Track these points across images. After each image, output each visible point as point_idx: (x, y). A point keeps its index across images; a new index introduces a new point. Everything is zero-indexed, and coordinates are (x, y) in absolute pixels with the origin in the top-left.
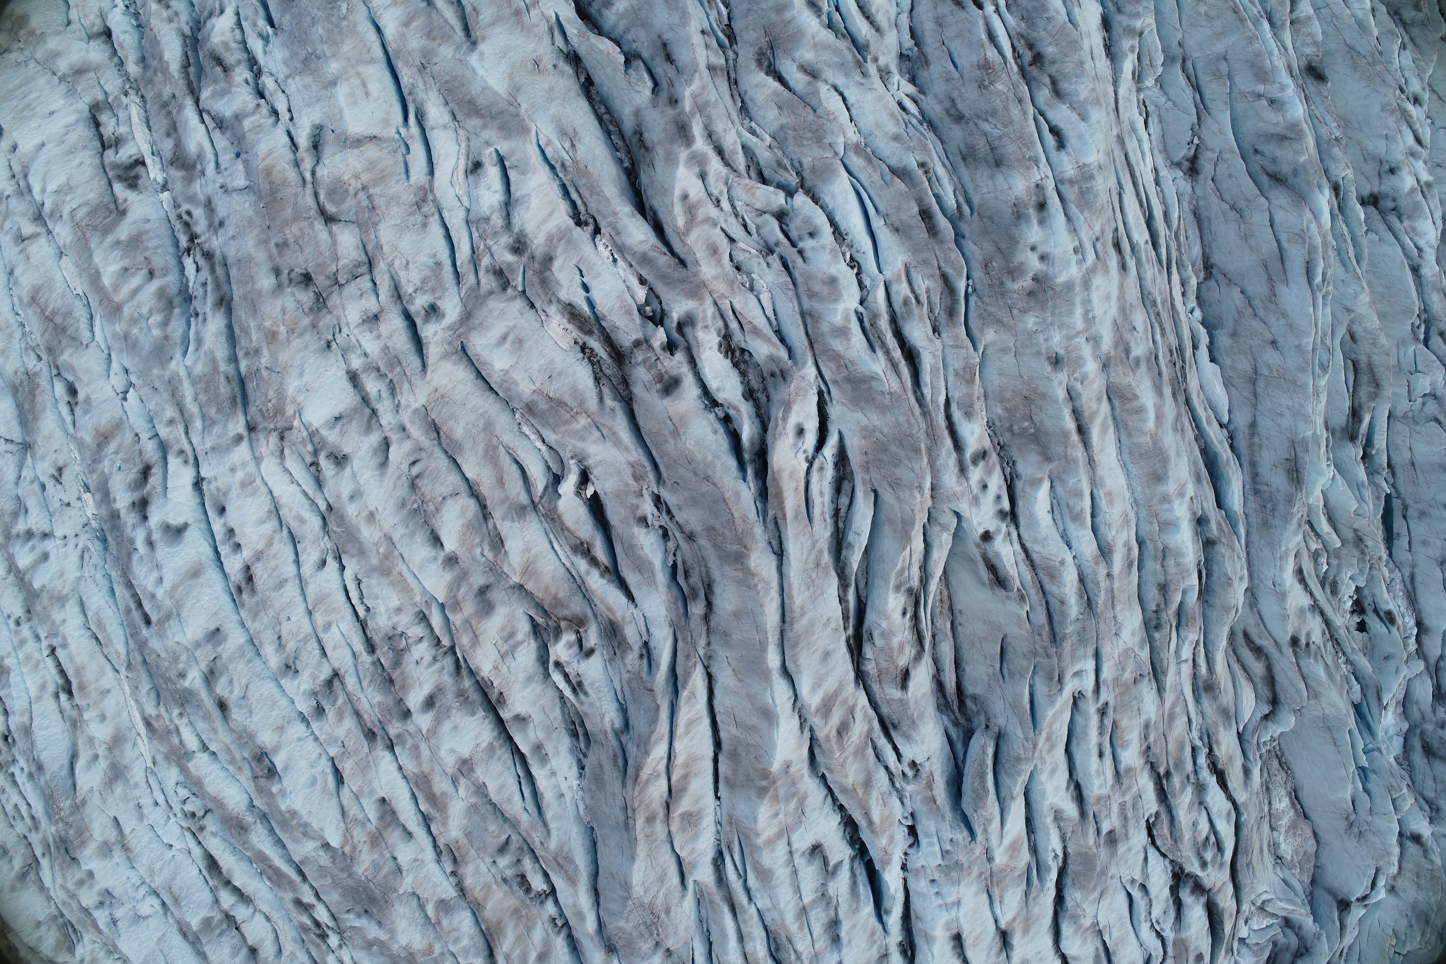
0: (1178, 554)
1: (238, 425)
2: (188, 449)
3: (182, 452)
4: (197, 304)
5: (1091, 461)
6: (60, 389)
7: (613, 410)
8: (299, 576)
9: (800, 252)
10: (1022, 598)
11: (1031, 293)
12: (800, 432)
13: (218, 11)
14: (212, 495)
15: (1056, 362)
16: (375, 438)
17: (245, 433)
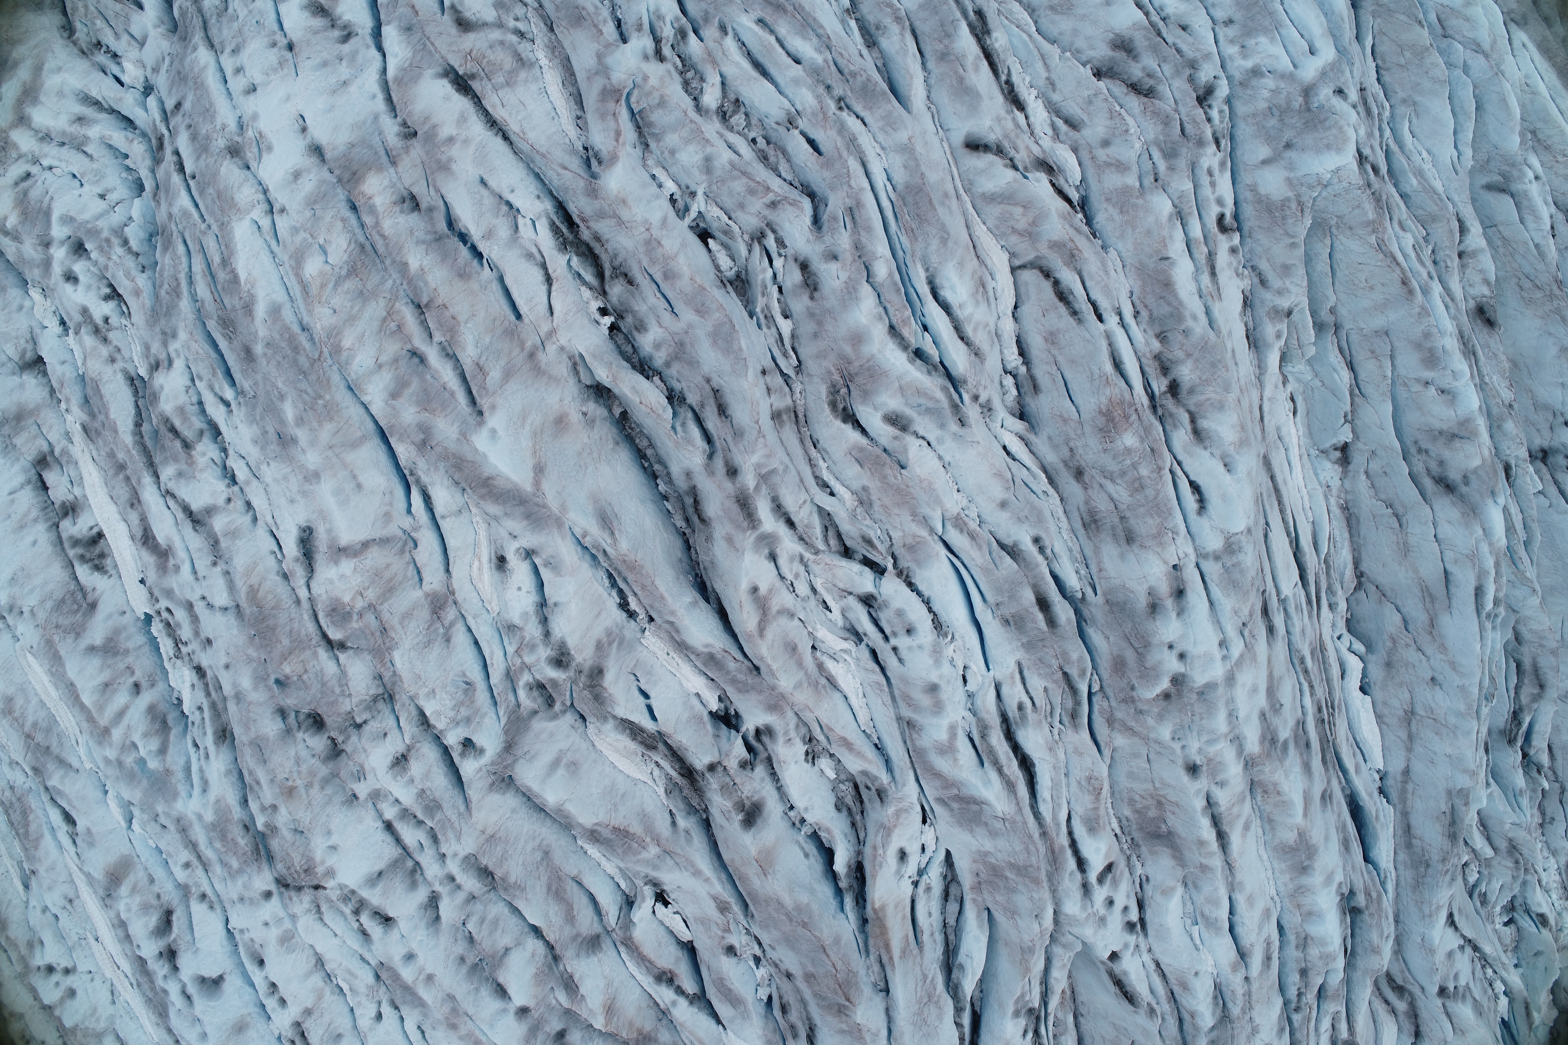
0: (1323, 943)
1: (263, 880)
2: (209, 892)
3: (204, 896)
4: (195, 732)
5: (1229, 866)
6: (55, 817)
7: (687, 832)
8: (355, 1027)
9: (895, 649)
10: (1152, 1011)
11: (1167, 696)
12: (903, 855)
13: (166, 363)
14: (245, 945)
15: (1193, 769)
16: (422, 895)
17: (273, 887)
